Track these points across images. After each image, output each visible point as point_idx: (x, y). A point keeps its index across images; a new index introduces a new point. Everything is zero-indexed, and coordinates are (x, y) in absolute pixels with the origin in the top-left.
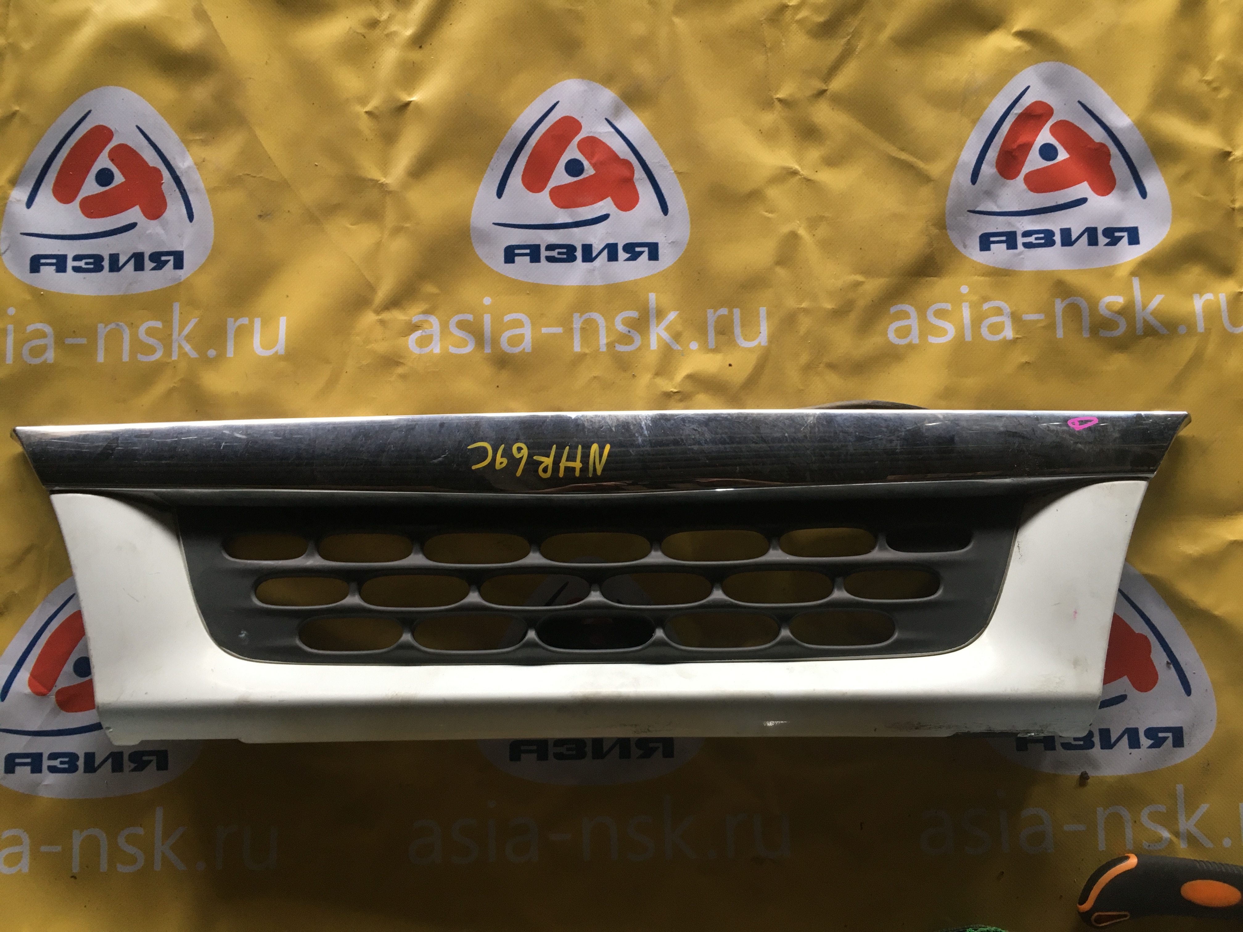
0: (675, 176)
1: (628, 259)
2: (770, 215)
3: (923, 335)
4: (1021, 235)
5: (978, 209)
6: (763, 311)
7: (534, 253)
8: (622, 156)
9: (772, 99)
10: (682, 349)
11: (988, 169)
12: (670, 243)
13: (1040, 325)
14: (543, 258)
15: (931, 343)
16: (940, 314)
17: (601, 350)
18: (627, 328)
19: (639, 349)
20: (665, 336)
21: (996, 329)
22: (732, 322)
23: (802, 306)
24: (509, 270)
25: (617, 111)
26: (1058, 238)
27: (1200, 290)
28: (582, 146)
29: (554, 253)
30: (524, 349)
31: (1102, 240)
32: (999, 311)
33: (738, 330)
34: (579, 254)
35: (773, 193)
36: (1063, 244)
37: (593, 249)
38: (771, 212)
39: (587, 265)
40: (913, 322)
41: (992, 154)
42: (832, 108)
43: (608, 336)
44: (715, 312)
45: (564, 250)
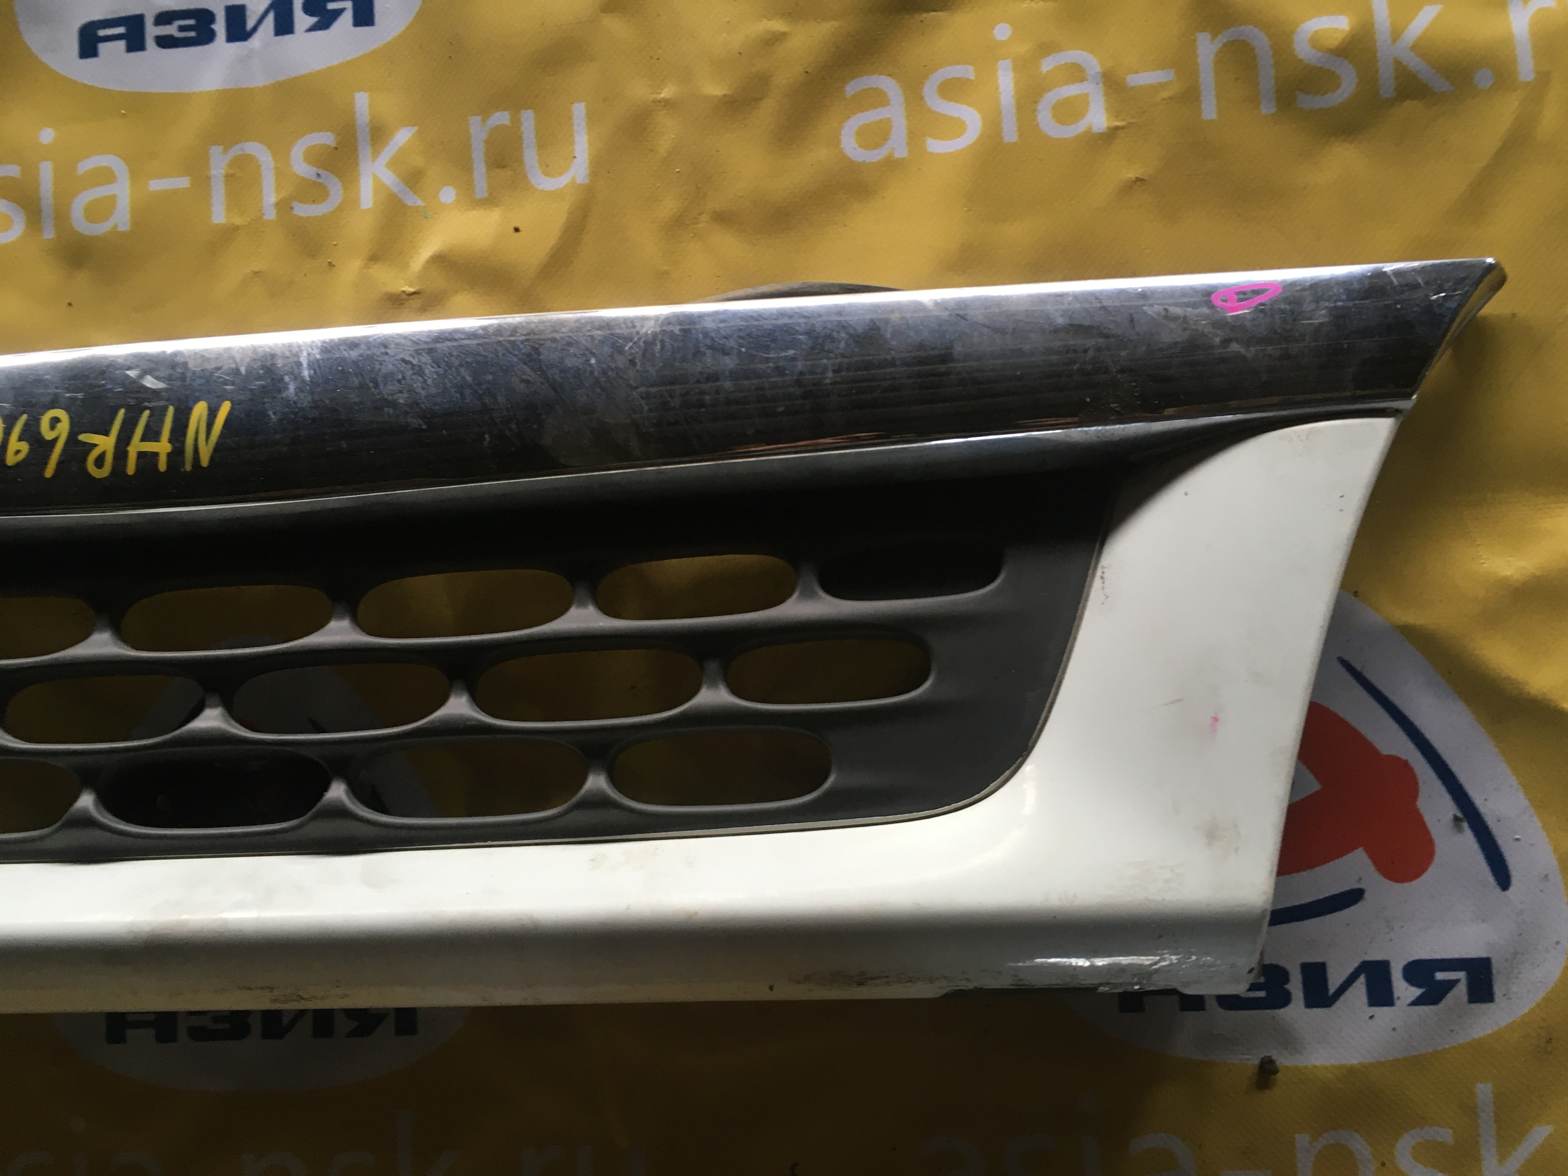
1: (313, 29)
3: (915, 137)
6: (579, 110)
7: (133, 33)
10: (423, 204)
13: (1165, 94)
14: (150, 42)
15: (932, 154)
16: (952, 90)
17: (266, 217)
18: (315, 169)
19: (340, 209)
20: (389, 178)
21: (1070, 111)
22: (520, 138)
23: (662, 96)
24: (88, 71)
29: (171, 30)
30: (116, 226)
32: (1076, 73)
33: (530, 156)
34: (220, 27)
37: (248, 13)
39: (237, 47)
40: (895, 112)
43: (278, 187)
44: (484, 121)
45: (191, 22)
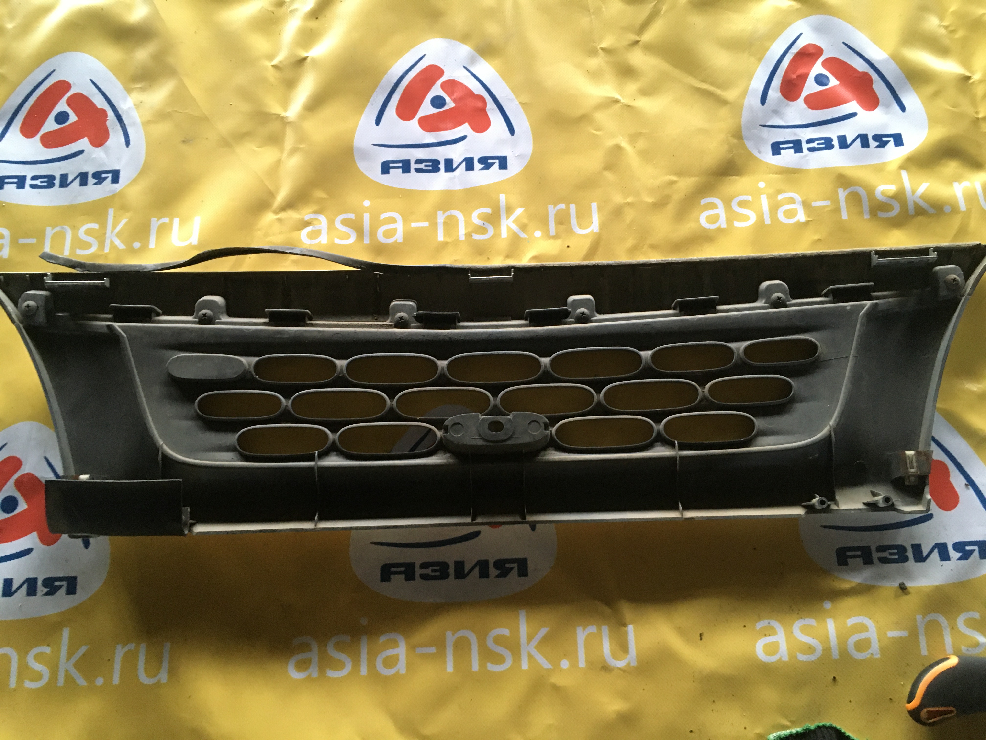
0: (520, 106)
1: (482, 169)
2: (598, 133)
3: (729, 221)
4: (805, 143)
5: (769, 123)
6: (594, 205)
7: (406, 166)
8: (476, 93)
9: (597, 48)
10: (528, 237)
11: (774, 93)
12: (516, 157)
13: (828, 209)
14: (412, 170)
15: (736, 227)
16: (742, 204)
17: (460, 239)
18: (482, 221)
19: (493, 237)
20: (514, 227)
21: (790, 214)
22: (569, 214)
23: (627, 201)
24: (385, 179)
25: (473, 60)
26: (836, 143)
27: (957, 178)
28: (444, 86)
29: (422, 166)
30: (397, 240)
31: (873, 144)
32: (792, 201)
33: (574, 221)
34: (442, 166)
35: (600, 116)
36: (841, 147)
37: (454, 162)
38: (598, 130)
39: (449, 174)
40: (721, 211)
41: (777, 82)
42: (644, 53)
43: (466, 228)
44: (555, 207)
45: (430, 164)
